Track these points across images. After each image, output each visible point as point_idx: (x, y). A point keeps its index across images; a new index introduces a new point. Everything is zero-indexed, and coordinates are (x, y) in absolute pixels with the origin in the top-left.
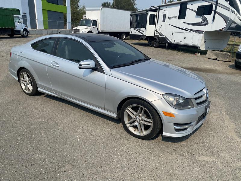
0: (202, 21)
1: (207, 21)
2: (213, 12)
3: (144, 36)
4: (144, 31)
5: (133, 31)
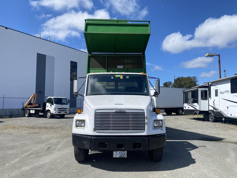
3: (198, 110)
4: (197, 106)
5: (187, 107)
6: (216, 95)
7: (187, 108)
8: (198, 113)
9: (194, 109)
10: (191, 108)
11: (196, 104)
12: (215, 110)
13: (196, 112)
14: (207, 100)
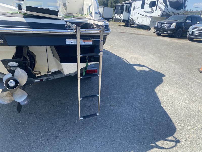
1: (153, 11)
3: (122, 19)
4: (122, 17)
5: (116, 16)
6: (134, 10)
7: (116, 18)
8: (122, 21)
9: (120, 18)
10: (119, 18)
11: (122, 15)
12: (131, 20)
13: (121, 20)
14: (128, 12)
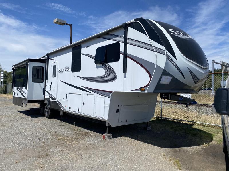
0: (106, 73)
1: (114, 73)
2: (122, 57)
7: (16, 95)
9: (23, 97)
10: (20, 96)
11: (24, 89)
12: (51, 100)
14: (43, 82)
